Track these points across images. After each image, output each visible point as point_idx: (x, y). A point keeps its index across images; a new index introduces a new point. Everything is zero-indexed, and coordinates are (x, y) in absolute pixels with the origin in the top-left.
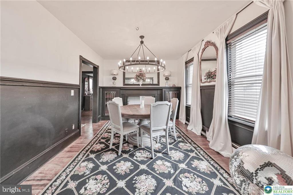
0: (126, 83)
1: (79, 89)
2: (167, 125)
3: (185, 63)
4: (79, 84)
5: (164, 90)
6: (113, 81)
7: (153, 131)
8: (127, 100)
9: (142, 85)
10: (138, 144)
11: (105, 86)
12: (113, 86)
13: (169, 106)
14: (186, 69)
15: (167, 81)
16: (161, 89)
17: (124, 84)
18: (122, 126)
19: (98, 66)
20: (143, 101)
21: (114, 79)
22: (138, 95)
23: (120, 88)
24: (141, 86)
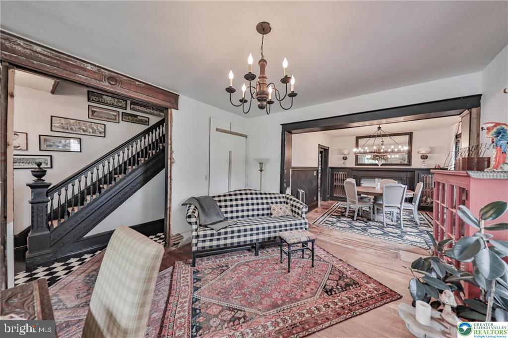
0: (359, 163)
1: (318, 170)
2: (401, 204)
3: (455, 137)
4: (317, 166)
5: (416, 172)
6: (344, 161)
7: (385, 206)
8: (360, 182)
9: (381, 165)
10: (372, 218)
11: (333, 166)
12: (343, 166)
13: (403, 189)
14: (456, 145)
15: (424, 160)
16: (413, 171)
17: (357, 164)
18: (357, 200)
19: (329, 148)
20: (379, 183)
21: (345, 158)
22: (374, 177)
23: (352, 169)
24: (380, 167)
